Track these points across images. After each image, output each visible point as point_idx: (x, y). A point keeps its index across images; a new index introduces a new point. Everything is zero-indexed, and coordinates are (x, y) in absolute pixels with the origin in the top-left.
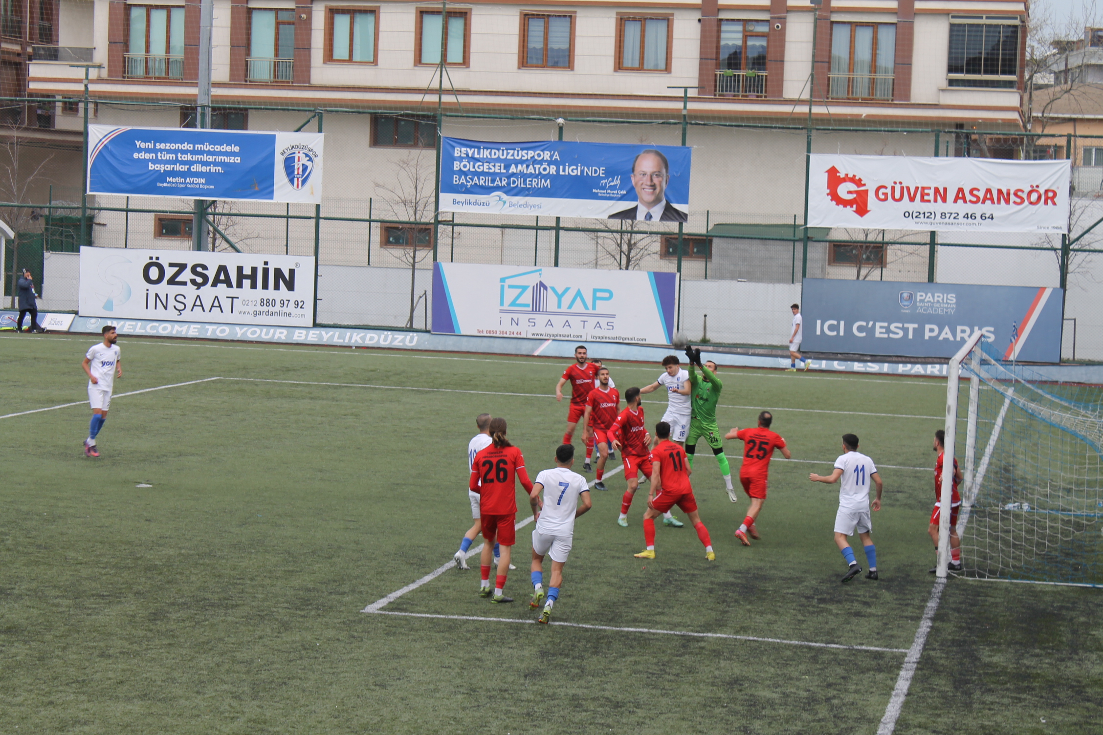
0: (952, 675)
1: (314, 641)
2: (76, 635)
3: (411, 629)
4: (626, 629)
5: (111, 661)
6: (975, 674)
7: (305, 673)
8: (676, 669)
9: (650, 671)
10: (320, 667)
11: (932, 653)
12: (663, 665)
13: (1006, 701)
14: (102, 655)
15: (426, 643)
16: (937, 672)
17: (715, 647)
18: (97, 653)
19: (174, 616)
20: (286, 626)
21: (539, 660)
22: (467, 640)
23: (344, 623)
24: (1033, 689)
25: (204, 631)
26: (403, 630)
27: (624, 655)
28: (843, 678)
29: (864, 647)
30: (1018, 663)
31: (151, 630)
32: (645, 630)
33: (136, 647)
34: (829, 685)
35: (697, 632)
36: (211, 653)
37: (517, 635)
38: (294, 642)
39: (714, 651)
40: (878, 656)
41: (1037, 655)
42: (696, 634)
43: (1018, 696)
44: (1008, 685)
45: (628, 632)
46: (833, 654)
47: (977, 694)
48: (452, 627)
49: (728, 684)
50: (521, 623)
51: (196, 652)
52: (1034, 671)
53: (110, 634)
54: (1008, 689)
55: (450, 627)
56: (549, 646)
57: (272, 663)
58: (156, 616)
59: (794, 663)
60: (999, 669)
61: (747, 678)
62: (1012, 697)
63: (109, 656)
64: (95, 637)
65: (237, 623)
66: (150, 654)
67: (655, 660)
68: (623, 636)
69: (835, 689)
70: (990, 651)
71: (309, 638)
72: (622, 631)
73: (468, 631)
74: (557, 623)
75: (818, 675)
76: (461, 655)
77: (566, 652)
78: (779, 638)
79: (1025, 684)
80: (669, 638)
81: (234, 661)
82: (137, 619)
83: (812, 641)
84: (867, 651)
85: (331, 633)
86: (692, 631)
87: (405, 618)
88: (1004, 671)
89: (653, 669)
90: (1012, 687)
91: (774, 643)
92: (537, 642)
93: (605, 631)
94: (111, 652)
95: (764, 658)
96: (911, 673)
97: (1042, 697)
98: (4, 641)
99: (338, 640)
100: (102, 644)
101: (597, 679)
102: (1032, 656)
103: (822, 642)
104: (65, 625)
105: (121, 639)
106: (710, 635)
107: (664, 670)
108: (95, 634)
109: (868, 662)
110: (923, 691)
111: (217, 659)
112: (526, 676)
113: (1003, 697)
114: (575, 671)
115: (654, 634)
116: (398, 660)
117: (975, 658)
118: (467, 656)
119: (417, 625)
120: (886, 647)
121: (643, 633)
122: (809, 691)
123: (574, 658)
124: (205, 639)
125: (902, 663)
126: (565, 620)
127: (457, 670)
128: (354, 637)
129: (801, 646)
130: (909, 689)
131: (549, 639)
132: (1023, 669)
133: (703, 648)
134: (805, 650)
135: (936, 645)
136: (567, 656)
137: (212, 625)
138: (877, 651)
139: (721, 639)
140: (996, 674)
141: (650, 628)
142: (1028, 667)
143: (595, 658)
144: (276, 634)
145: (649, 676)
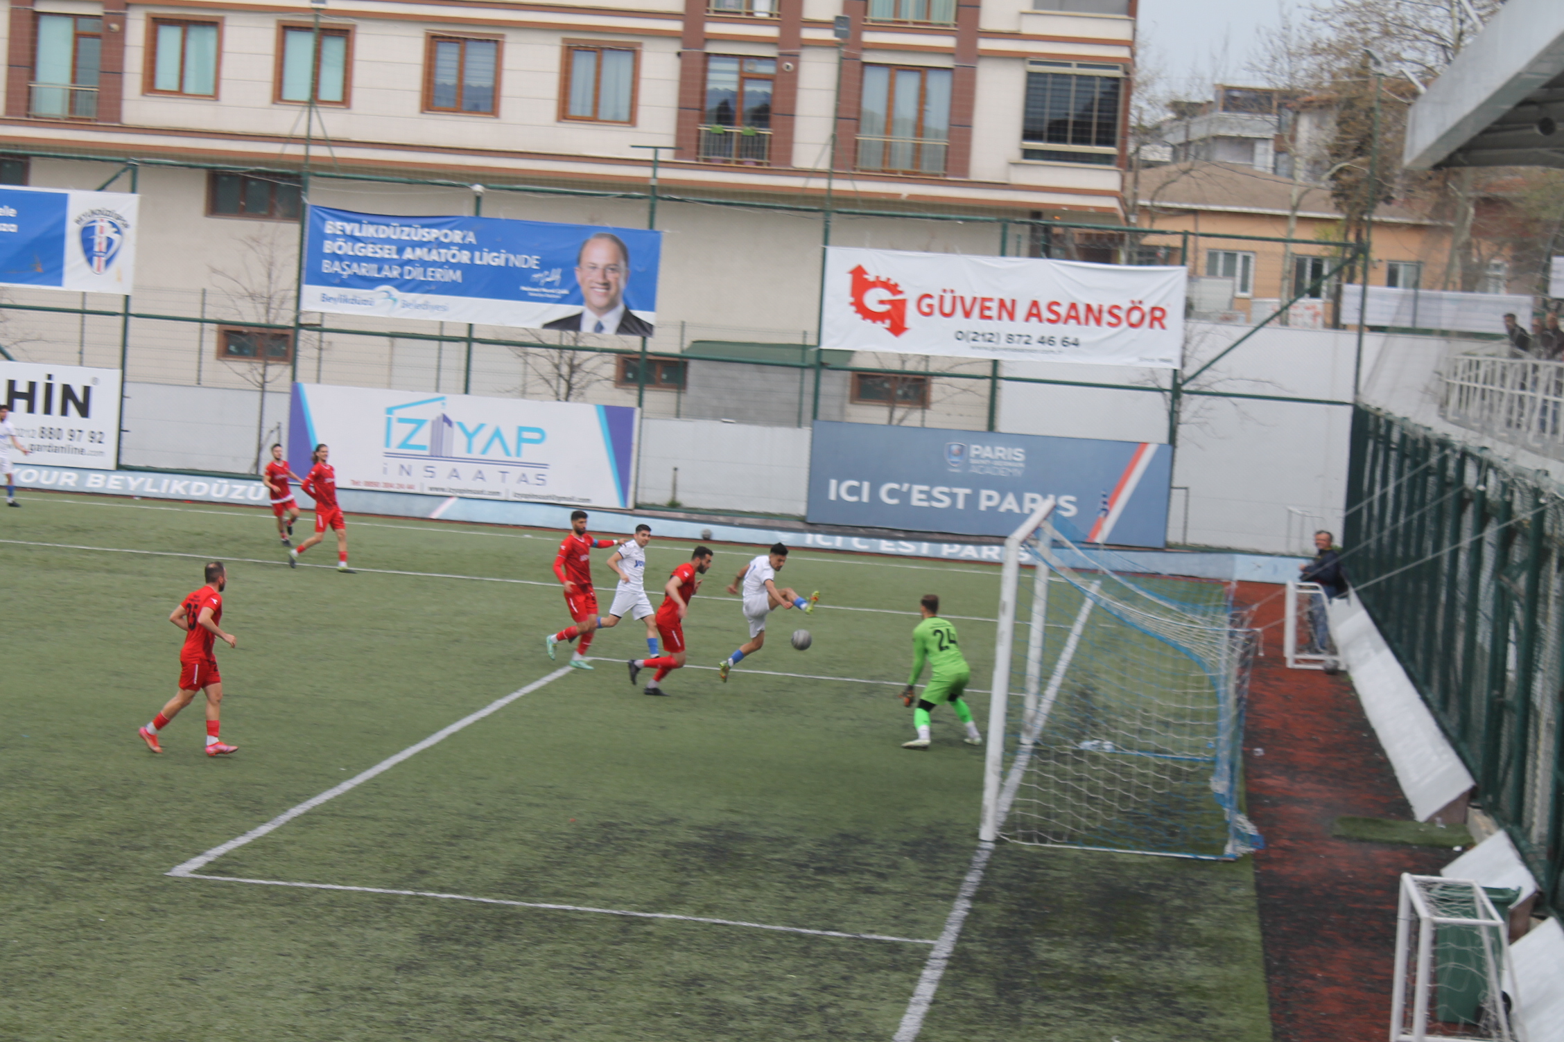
0: (994, 977)
1: (97, 915)
3: (238, 901)
4: (543, 905)
6: (1026, 975)
7: (81, 961)
8: (611, 962)
9: (575, 964)
10: (102, 952)
11: (969, 946)
12: (594, 957)
13: (1067, 1013)
15: (258, 921)
16: (975, 972)
17: (667, 933)
20: (57, 894)
21: (418, 947)
22: (317, 916)
23: (141, 890)
24: (1104, 997)
26: (225, 902)
27: (539, 942)
28: (844, 978)
29: (875, 936)
30: (1086, 962)
32: (570, 907)
34: (825, 988)
35: (643, 911)
37: (387, 910)
38: (68, 916)
39: (666, 938)
40: (894, 948)
41: (1113, 951)
42: (641, 914)
43: (1085, 1006)
44: (1071, 992)
45: (545, 910)
46: (833, 945)
47: (1028, 1004)
48: (296, 898)
49: (683, 984)
50: (394, 895)
52: (1108, 973)
54: (1070, 998)
55: (293, 899)
56: (433, 928)
57: (34, 945)
59: (777, 956)
60: (1059, 970)
61: (709, 977)
62: (1075, 1009)
67: (581, 950)
68: (538, 915)
69: (832, 994)
70: (1050, 944)
71: (90, 910)
72: (537, 908)
73: (319, 905)
74: (446, 896)
75: (811, 973)
76: (307, 939)
77: (457, 936)
78: (758, 922)
79: (1095, 990)
80: (603, 919)
83: (803, 927)
84: (879, 942)
85: (122, 904)
86: (636, 910)
87: (229, 885)
88: (1066, 973)
89: (579, 961)
90: (1076, 995)
91: (750, 928)
92: (416, 921)
93: (513, 907)
95: (736, 950)
96: (938, 974)
97: (1117, 1009)
99: (131, 914)
101: (498, 975)
102: (1107, 951)
103: (817, 927)
106: (661, 915)
107: (594, 964)
109: (880, 957)
110: (954, 997)
112: (398, 969)
113: (1064, 1007)
114: (468, 963)
115: (582, 913)
116: (216, 944)
117: (1027, 954)
118: (316, 940)
119: (246, 895)
120: (906, 936)
121: (567, 911)
122: (795, 995)
123: (468, 944)
125: (926, 960)
126: (458, 892)
127: (301, 959)
128: (153, 910)
129: (788, 933)
130: (935, 995)
131: (434, 918)
132: (1093, 970)
133: (649, 934)
134: (793, 939)
135: (975, 935)
136: (458, 941)
138: (893, 942)
139: (675, 921)
140: (1056, 976)
141: (578, 904)
142: (1100, 967)
143: (497, 946)
144: (42, 905)
145: (573, 971)
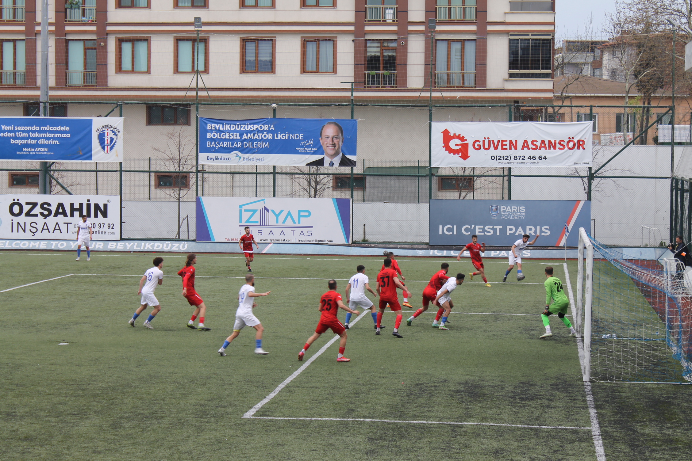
0: (626, 442)
1: (223, 437)
2: (71, 440)
3: (280, 428)
4: (412, 422)
5: (102, 456)
6: (639, 441)
7: (228, 458)
8: (456, 446)
9: (442, 447)
10: (236, 454)
11: (607, 429)
12: (447, 443)
13: (666, 456)
14: (94, 452)
15: (294, 436)
16: (616, 440)
17: (473, 431)
18: (90, 451)
19: (127, 425)
20: (200, 429)
21: (370, 444)
22: (318, 433)
23: (235, 425)
24: (680, 449)
25: (151, 434)
26: (272, 428)
27: (420, 439)
28: (561, 446)
29: (563, 427)
30: (661, 433)
31: (117, 435)
32: (425, 422)
33: (112, 446)
34: (556, 452)
35: (456, 422)
36: (162, 448)
37: (347, 428)
38: (210, 439)
39: (474, 433)
40: (575, 432)
41: (671, 428)
42: (457, 423)
43: (673, 453)
44: (663, 447)
45: (414, 423)
46: (547, 432)
47: (648, 454)
48: (304, 425)
49: (494, 453)
50: (346, 421)
51: (153, 448)
52: (674, 437)
53: (92, 438)
54: (664, 449)
55: (303, 425)
56: (371, 434)
57: (204, 453)
58: (115, 426)
59: (526, 438)
60: (652, 437)
61: (503, 450)
62: (670, 454)
63: (100, 453)
64: (83, 441)
65: (168, 428)
66: (125, 450)
67: (441, 441)
68: (412, 426)
69: (560, 454)
70: (640, 426)
71: (219, 436)
72: (411, 423)
73: (315, 427)
74: (368, 420)
75: (545, 445)
76: (319, 442)
77: (383, 438)
78: (509, 423)
79: (673, 446)
80: (442, 426)
81: (179, 451)
82: (104, 428)
83: (529, 425)
84: (566, 429)
85: (231, 432)
86: (453, 421)
87: (271, 421)
88: (654, 439)
89: (442, 446)
90: (666, 448)
91: (507, 427)
92: (362, 432)
93: (400, 423)
94: (99, 449)
95: (507, 436)
96: (601, 442)
97: (687, 453)
98: (27, 446)
99: (237, 436)
100: (91, 445)
101: (412, 454)
102: (668, 428)
103: (536, 425)
104: (61, 434)
105: (101, 441)
106: (465, 423)
107: (449, 447)
108: (82, 439)
109: (570, 436)
110: (614, 453)
111: (168, 451)
112: (367, 454)
113: (664, 454)
114: (395, 449)
115: (431, 424)
116: (282, 447)
117: (635, 432)
118: (324, 443)
119: (281, 424)
120: (576, 426)
121: (424, 423)
122: (545, 456)
123: (390, 441)
124: (153, 439)
125: (592, 436)
126: (372, 418)
127: (322, 452)
128: (246, 434)
129: (524, 428)
130: (605, 452)
131: (368, 430)
132: (667, 437)
133: (466, 432)
134: (528, 430)
135: (606, 424)
136: (385, 440)
137: (154, 430)
138: (572, 429)
139: (474, 425)
140: (652, 440)
141: (427, 421)
142: (669, 435)
143: (403, 441)
144: (196, 434)
145: (443, 450)
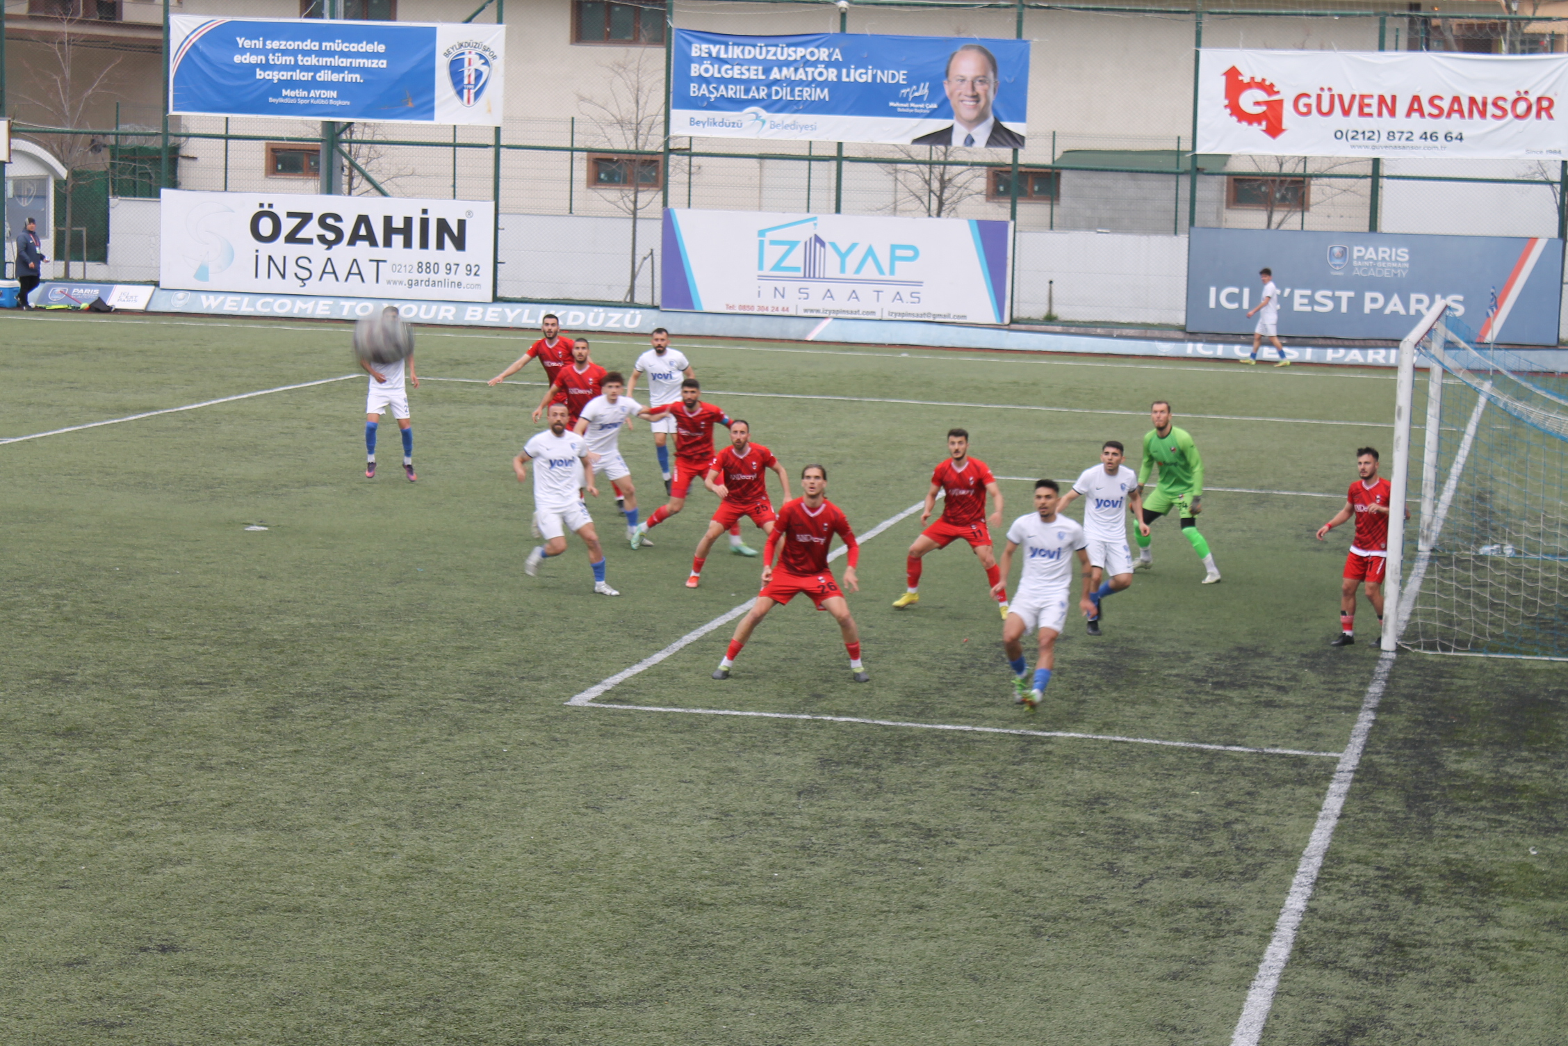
0: (1403, 789)
1: (500, 746)
2: (163, 739)
3: (637, 729)
4: (941, 727)
5: (213, 776)
6: (1436, 786)
7: (487, 791)
8: (1012, 783)
9: (976, 786)
10: (508, 783)
11: (1375, 758)
12: (994, 777)
13: (1480, 824)
14: (201, 767)
15: (658, 748)
16: (1383, 785)
17: (1067, 752)
18: (194, 763)
19: (301, 712)
20: (460, 726)
21: (818, 772)
22: (716, 743)
23: (541, 720)
24: (1519, 808)
25: (345, 733)
26: (625, 730)
27: (938, 764)
28: (1249, 793)
29: (1278, 751)
30: (1497, 772)
31: (269, 732)
32: (968, 728)
33: (248, 755)
34: (1230, 804)
35: (1042, 730)
36: (355, 763)
37: (786, 735)
38: (472, 747)
39: (1066, 757)
40: (1299, 762)
41: (1525, 760)
42: (1040, 734)
43: (1498, 817)
44: (1483, 803)
45: (943, 731)
46: (1235, 760)
47: (1439, 816)
48: (694, 725)
49: (1086, 803)
50: (792, 719)
51: (334, 763)
52: (1521, 783)
53: (211, 737)
54: (1483, 809)
55: (691, 725)
56: (832, 751)
57: (441, 777)
58: (275, 712)
59: (1180, 773)
60: (1470, 780)
61: (1112, 795)
63: (211, 769)
64: (191, 741)
65: (390, 721)
66: (269, 765)
67: (982, 771)
68: (936, 736)
69: (1237, 810)
70: (1458, 754)
71: (493, 741)
72: (935, 730)
73: (717, 731)
74: (843, 719)
75: (1214, 789)
76: (707, 765)
77: (856, 759)
78: (1158, 738)
79: (1508, 801)
80: (1002, 739)
81: (387, 773)
82: (250, 716)
83: (1204, 742)
84: (1283, 756)
85: (524, 735)
86: (1035, 729)
87: (627, 713)
88: (1478, 783)
89: (980, 782)
90: (1488, 805)
91: (1151, 745)
92: (815, 745)
93: (911, 729)
94: (214, 762)
95: (1137, 767)
96: (1345, 787)
97: (1531, 819)
98: (63, 748)
99: (533, 744)
100: (200, 751)
101: (900, 797)
102: (1518, 761)
103: (1219, 743)
104: (149, 724)
105: (228, 744)
106: (1059, 734)
107: (995, 784)
108: (190, 737)
109: (1284, 771)
110: (1362, 811)
111: (363, 772)
112: (799, 794)
113: (1476, 819)
114: (869, 786)
115: (980, 733)
116: (618, 773)
117: (1436, 765)
118: (716, 766)
119: (645, 722)
120: (1310, 749)
121: (965, 732)
122: (1201, 812)
123: (867, 768)
124: (345, 744)
125: (1332, 773)
126: (854, 715)
127: (702, 785)
128: (556, 740)
129: (1189, 749)
130: (1343, 809)
131: (832, 742)
132: (1505, 780)
133: (1050, 753)
134: (1195, 755)
135: (1381, 747)
136: (857, 765)
137: (356, 724)
138: (1297, 756)
139: (1075, 739)
140: (1466, 787)
141: (976, 725)
142: (1512, 777)
143: (897, 768)
144: (446, 737)
145: (975, 792)
